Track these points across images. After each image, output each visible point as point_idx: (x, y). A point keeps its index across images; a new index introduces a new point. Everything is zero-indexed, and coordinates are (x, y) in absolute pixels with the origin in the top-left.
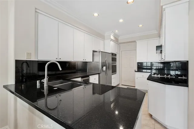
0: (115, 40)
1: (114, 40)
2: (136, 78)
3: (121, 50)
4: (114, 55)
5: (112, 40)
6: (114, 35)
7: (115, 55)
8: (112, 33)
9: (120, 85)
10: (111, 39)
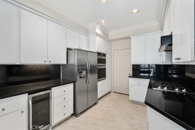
0: (103, 36)
1: (101, 36)
2: (130, 86)
3: (112, 50)
4: (102, 55)
5: (97, 35)
6: (100, 27)
7: (104, 55)
8: (97, 25)
9: (111, 92)
10: (97, 33)
